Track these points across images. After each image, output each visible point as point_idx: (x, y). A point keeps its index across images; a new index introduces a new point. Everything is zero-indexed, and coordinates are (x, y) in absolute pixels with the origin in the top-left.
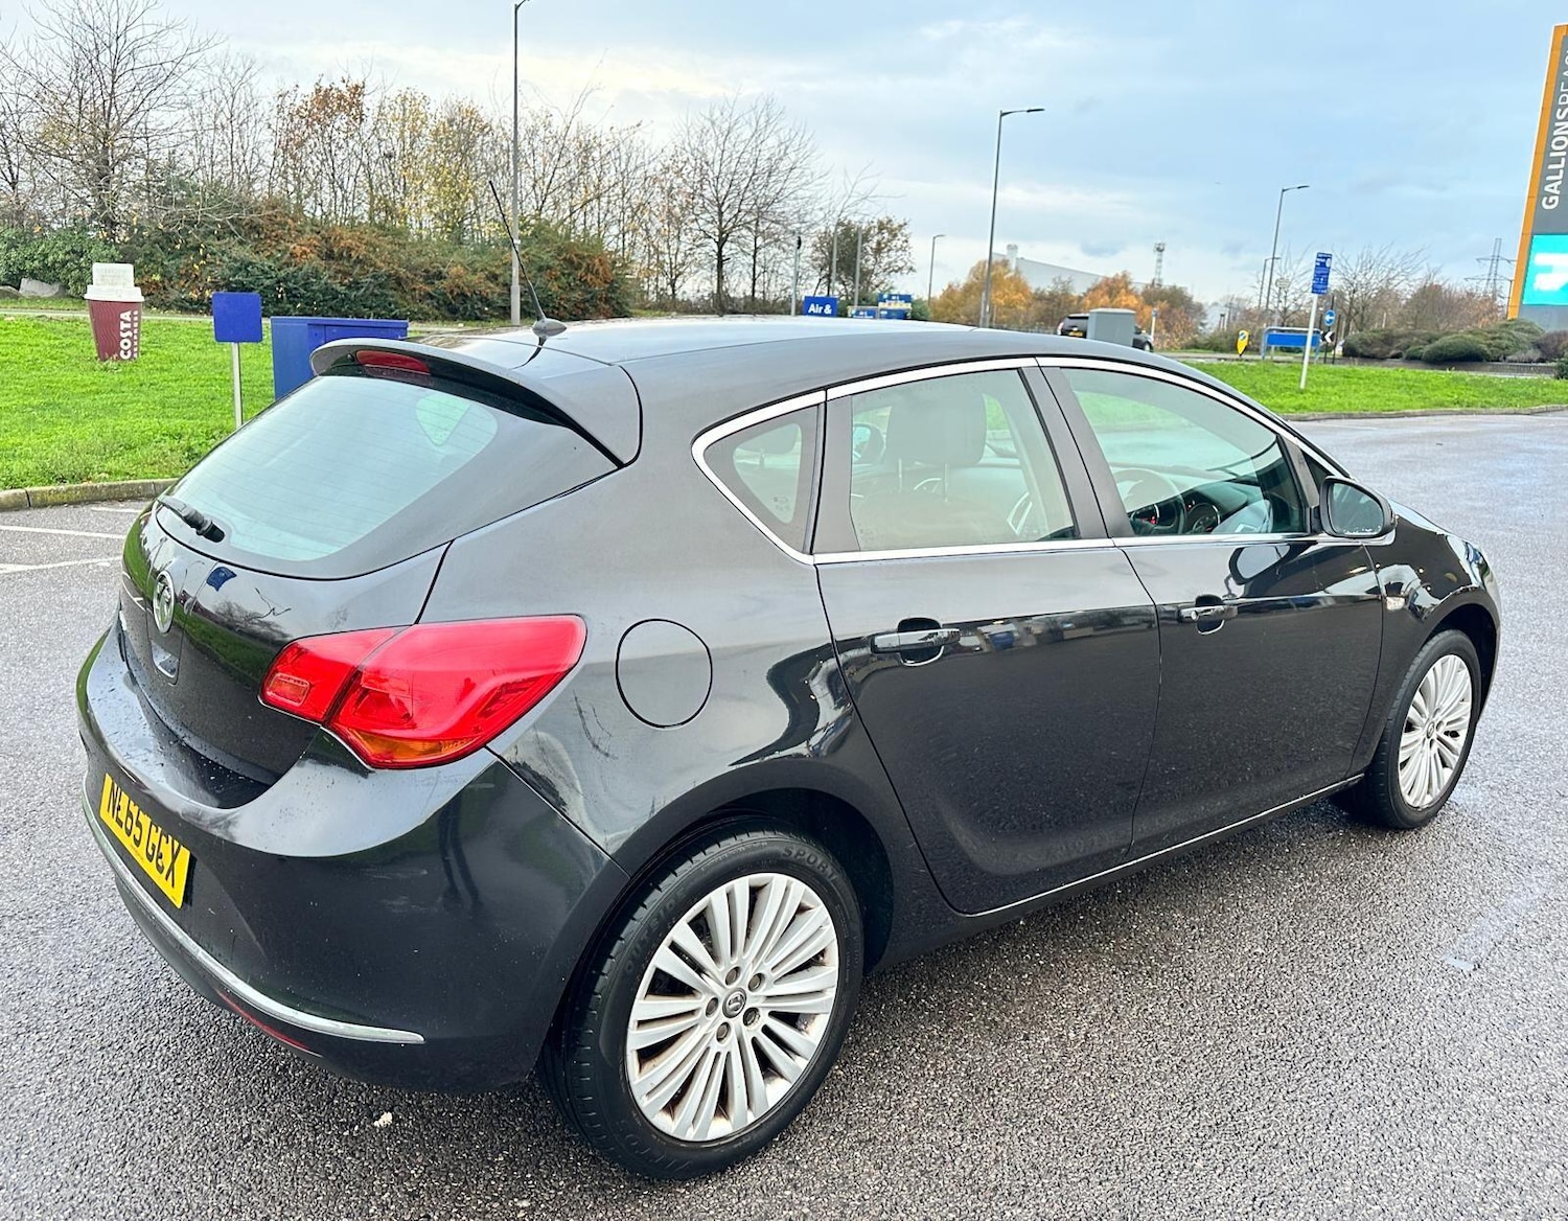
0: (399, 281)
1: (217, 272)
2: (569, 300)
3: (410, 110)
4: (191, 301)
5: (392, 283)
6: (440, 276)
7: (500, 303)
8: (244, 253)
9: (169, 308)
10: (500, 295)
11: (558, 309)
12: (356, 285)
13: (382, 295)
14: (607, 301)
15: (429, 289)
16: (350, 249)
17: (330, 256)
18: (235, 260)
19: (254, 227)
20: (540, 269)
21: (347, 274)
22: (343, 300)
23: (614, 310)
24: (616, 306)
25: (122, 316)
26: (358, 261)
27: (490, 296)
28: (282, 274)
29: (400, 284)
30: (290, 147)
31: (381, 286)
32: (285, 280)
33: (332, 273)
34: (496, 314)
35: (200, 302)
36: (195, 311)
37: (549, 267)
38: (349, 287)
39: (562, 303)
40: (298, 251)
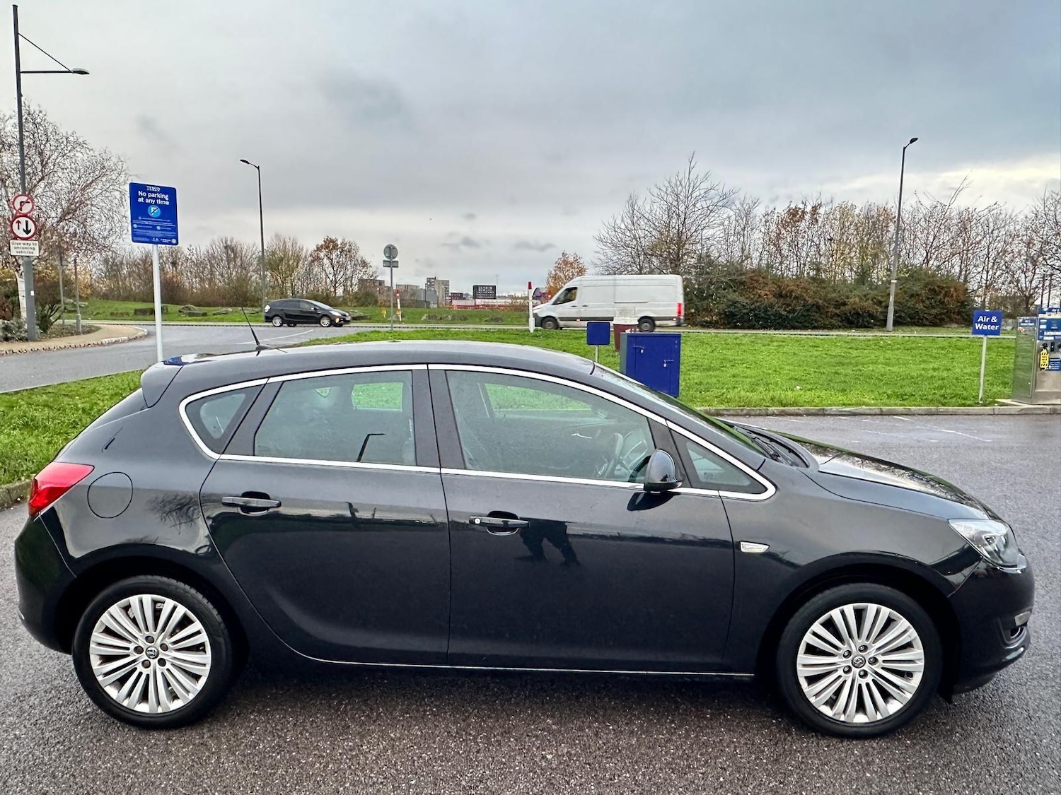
0: (818, 307)
1: (721, 307)
2: (930, 314)
3: (845, 212)
4: (707, 322)
5: (814, 308)
6: (844, 304)
7: (882, 317)
8: (734, 296)
9: (696, 326)
10: (881, 312)
11: (922, 320)
12: (794, 311)
13: (808, 315)
14: (959, 313)
15: (837, 311)
16: (792, 291)
17: (781, 296)
18: (730, 301)
19: (743, 283)
20: (912, 296)
21: (789, 305)
22: (785, 319)
23: (964, 319)
24: (966, 317)
26: (796, 298)
27: (875, 314)
28: (753, 306)
29: (819, 309)
30: (776, 241)
31: (808, 310)
32: (754, 310)
33: (780, 304)
34: (878, 324)
35: (711, 322)
36: (708, 327)
37: (917, 295)
38: (789, 312)
39: (925, 315)
40: (763, 293)
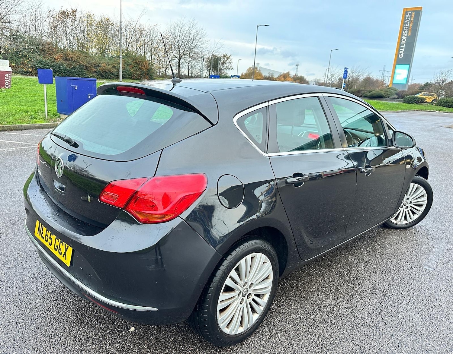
0: (86, 67)
1: (32, 63)
2: (136, 74)
3: (89, 17)
4: (24, 72)
5: (85, 68)
6: (98, 66)
7: (116, 74)
8: (40, 58)
9: (18, 73)
10: (116, 72)
11: (133, 76)
12: (74, 68)
13: (82, 71)
14: (147, 74)
15: (95, 70)
16: (72, 58)
17: (66, 60)
18: (38, 60)
19: (43, 50)
20: (128, 65)
21: (71, 65)
22: (70, 72)
23: (149, 77)
24: (150, 76)
25: (6, 75)
26: (75, 61)
27: (113, 72)
28: (52, 64)
29: (87, 68)
30: (53, 27)
31: (81, 69)
32: (53, 66)
33: (67, 64)
34: (115, 77)
35: (27, 72)
36: (26, 75)
37: (130, 64)
38: (72, 69)
39: (134, 75)
40: (57, 58)
